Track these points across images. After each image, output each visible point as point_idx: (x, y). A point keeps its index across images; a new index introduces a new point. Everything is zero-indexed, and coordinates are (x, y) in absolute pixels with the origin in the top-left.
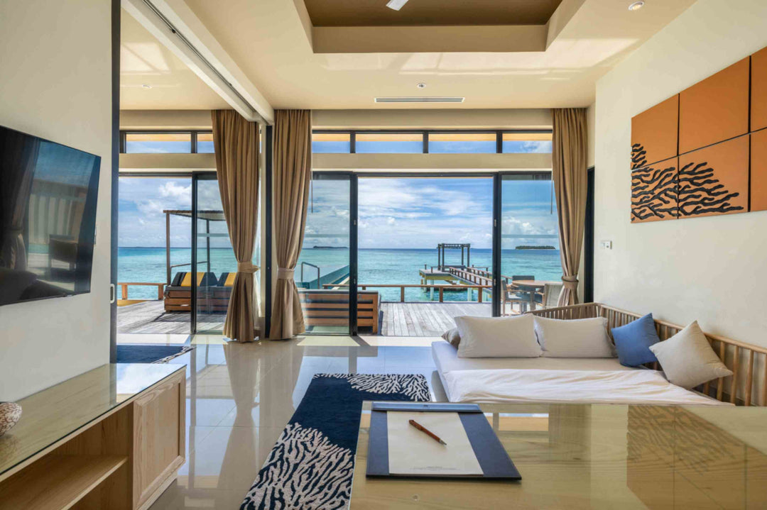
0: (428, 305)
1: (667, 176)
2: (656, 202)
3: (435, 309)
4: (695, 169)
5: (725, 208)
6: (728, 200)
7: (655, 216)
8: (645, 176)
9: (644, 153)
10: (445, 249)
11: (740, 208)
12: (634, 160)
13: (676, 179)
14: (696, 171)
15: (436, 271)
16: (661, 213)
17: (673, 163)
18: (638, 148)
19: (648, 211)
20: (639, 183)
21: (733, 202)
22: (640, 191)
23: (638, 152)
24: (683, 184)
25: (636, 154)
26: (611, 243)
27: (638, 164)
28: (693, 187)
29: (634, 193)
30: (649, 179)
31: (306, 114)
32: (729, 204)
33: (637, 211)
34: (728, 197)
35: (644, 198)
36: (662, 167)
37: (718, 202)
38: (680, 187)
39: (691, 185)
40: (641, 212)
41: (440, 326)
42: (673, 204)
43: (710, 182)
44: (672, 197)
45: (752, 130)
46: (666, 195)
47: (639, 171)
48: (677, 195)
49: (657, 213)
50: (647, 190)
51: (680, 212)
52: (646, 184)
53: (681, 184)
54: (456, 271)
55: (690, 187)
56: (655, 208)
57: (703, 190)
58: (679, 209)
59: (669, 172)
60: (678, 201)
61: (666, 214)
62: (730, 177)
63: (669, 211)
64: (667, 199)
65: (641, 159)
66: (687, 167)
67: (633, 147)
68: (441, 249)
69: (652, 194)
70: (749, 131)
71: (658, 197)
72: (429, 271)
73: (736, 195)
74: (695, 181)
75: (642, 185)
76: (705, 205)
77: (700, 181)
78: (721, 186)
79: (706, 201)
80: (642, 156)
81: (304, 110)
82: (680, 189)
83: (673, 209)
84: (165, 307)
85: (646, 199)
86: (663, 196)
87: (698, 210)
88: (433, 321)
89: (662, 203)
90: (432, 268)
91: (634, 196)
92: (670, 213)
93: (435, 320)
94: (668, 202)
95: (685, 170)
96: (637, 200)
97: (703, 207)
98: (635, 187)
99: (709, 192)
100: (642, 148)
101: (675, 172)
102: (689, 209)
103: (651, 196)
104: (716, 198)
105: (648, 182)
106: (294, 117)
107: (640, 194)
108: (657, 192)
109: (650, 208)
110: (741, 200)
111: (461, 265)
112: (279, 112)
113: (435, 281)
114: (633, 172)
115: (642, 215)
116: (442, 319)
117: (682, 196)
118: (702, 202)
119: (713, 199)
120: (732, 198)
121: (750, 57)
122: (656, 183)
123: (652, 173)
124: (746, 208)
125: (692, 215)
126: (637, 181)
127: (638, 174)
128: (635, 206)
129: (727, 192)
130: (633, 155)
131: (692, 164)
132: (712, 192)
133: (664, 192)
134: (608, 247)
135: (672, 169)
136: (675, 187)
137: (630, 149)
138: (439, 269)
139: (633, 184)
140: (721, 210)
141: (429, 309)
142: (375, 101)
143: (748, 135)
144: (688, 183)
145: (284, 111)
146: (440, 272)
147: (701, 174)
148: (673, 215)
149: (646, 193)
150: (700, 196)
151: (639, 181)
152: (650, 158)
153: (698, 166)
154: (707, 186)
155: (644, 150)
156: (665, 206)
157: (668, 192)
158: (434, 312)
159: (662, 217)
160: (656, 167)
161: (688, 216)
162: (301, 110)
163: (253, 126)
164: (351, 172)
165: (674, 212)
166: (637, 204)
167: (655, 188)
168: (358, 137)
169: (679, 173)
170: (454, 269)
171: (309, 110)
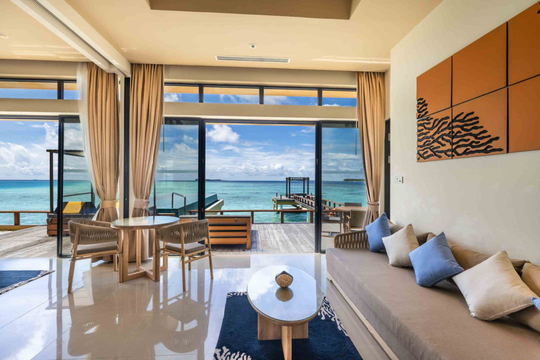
0: (272, 225)
1: (444, 123)
2: (436, 145)
3: (276, 229)
4: (465, 117)
5: (488, 149)
6: (491, 143)
7: (435, 156)
8: (427, 124)
9: (426, 105)
10: (291, 181)
11: (500, 150)
12: (419, 111)
13: (451, 126)
14: (466, 119)
15: (284, 198)
16: (439, 154)
17: (448, 113)
18: (421, 101)
19: (430, 153)
20: (423, 130)
21: (494, 145)
22: (424, 136)
23: (422, 104)
24: (455, 130)
25: (420, 106)
26: (403, 177)
27: (422, 114)
28: (463, 133)
29: (419, 138)
30: (430, 126)
31: (159, 68)
32: (492, 147)
33: (421, 152)
34: (490, 141)
35: (426, 142)
36: (439, 116)
37: (483, 144)
38: (453, 132)
39: (461, 131)
40: (424, 153)
41: (277, 243)
42: (448, 146)
43: (476, 128)
44: (447, 141)
45: (509, 84)
46: (443, 139)
47: (423, 120)
48: (451, 139)
49: (436, 154)
50: (428, 135)
51: (454, 153)
52: (428, 131)
53: (454, 130)
54: (298, 198)
55: (461, 133)
56: (435, 150)
57: (471, 135)
58: (453, 150)
59: (445, 121)
60: (452, 144)
61: (443, 155)
62: (492, 124)
63: (445, 152)
64: (443, 142)
65: (424, 110)
66: (458, 116)
67: (418, 100)
68: (288, 181)
69: (433, 138)
70: (507, 85)
71: (436, 141)
72: (279, 197)
73: (497, 138)
74: (465, 127)
75: (425, 131)
76: (473, 147)
77: (469, 128)
78: (485, 132)
79: (474, 144)
80: (424, 108)
81: (158, 65)
82: (453, 135)
83: (448, 150)
84: (48, 232)
85: (428, 143)
86: (440, 140)
87: (467, 151)
88: (272, 239)
89: (440, 145)
90: (281, 196)
91: (419, 140)
92: (446, 154)
93: (275, 238)
94: (445, 145)
95: (457, 119)
96: (422, 143)
97: (471, 149)
98: (419, 133)
99: (475, 136)
100: (425, 101)
101: (449, 121)
102: (460, 150)
103: (432, 140)
104: (482, 142)
105: (430, 129)
106: (148, 71)
107: (423, 138)
108: (436, 137)
109: (431, 150)
110: (501, 144)
111: (303, 193)
112: (135, 66)
113: (283, 205)
114: (418, 121)
115: (425, 155)
116: (280, 237)
117: (455, 140)
118: (470, 145)
119: (479, 142)
120: (494, 142)
121: (507, 23)
122: (436, 129)
123: (432, 121)
124: (505, 150)
125: (462, 156)
126: (421, 128)
127: (422, 122)
128: (420, 149)
129: (489, 136)
130: (418, 107)
131: (462, 113)
132: (478, 136)
133: (442, 137)
134: (400, 181)
135: (447, 118)
136: (450, 132)
137: (416, 102)
138: (287, 196)
139: (419, 131)
140: (486, 151)
141: (272, 229)
142: (217, 59)
143: (506, 89)
144: (459, 129)
145: (139, 65)
146: (287, 198)
147: (469, 122)
148: (449, 156)
149: (427, 138)
150: (469, 140)
151: (423, 128)
152: (430, 109)
153: (467, 115)
154: (474, 132)
155: (426, 103)
156: (442, 148)
157: (444, 137)
158: (275, 231)
159: (440, 157)
160: (435, 117)
161: (459, 157)
162: (155, 65)
163: (112, 76)
164: (200, 118)
165: (449, 153)
166: (421, 147)
167: (435, 134)
168: (206, 89)
169: (453, 121)
170: (298, 196)
171: (162, 65)
